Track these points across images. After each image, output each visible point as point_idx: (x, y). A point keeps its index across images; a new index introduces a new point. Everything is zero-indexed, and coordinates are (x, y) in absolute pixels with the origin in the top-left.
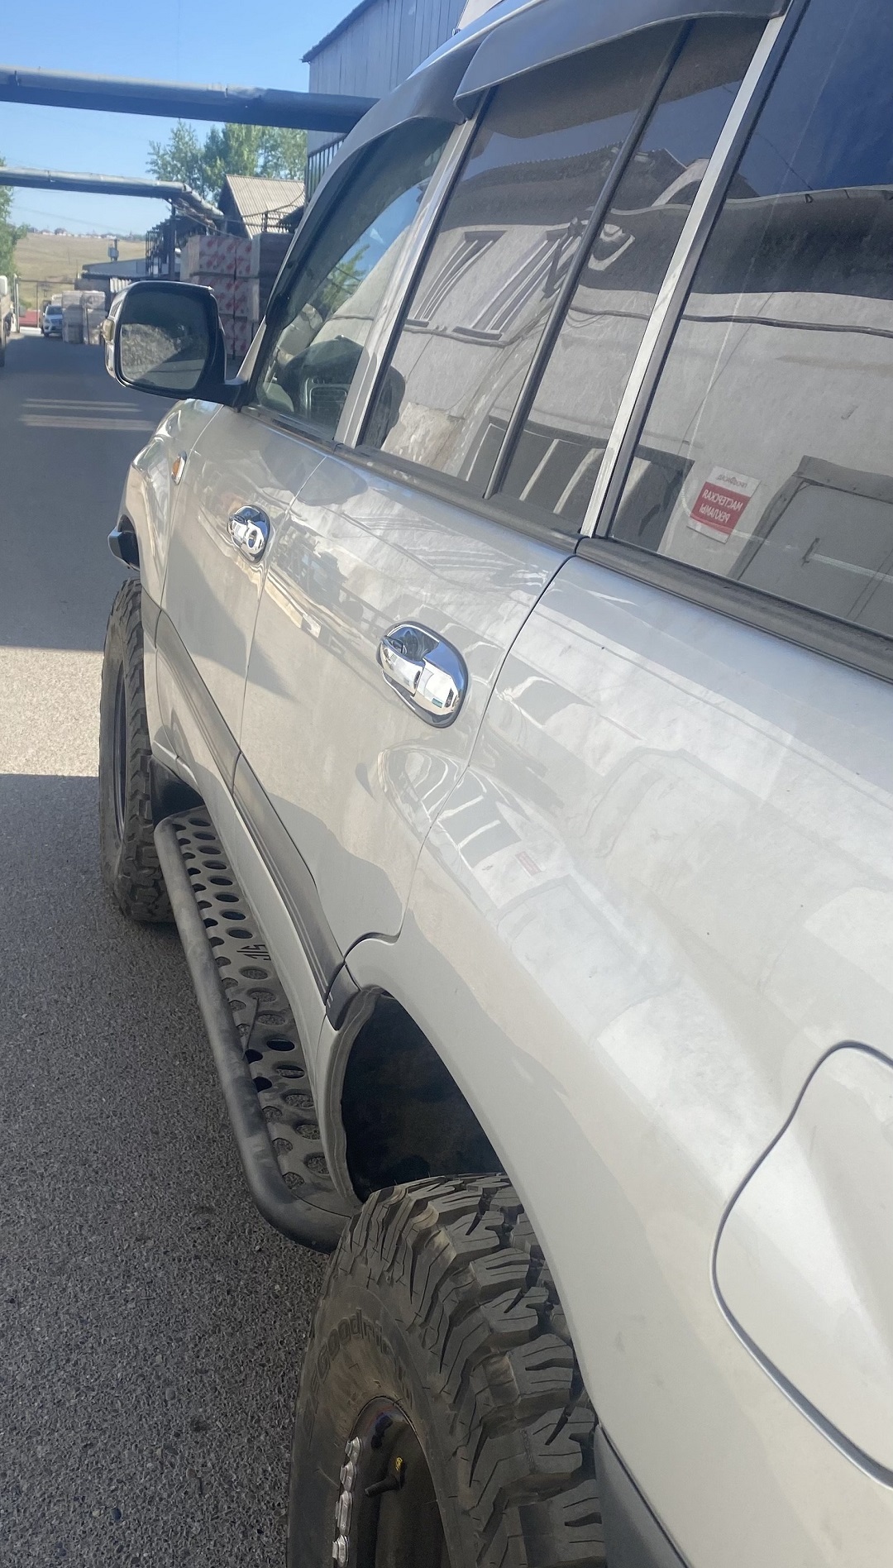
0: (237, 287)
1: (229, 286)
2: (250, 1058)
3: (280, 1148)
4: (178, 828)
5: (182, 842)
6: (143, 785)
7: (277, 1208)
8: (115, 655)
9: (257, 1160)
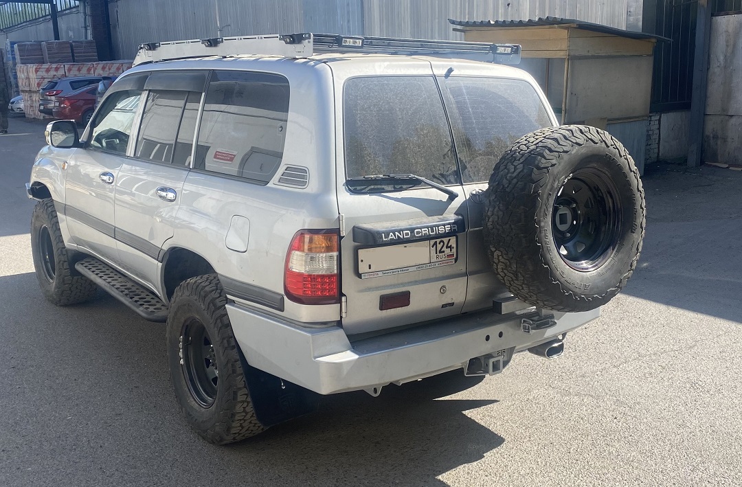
2: (131, 298)
3: (147, 308)
4: (82, 264)
5: (86, 267)
6: (63, 258)
7: (150, 317)
8: (38, 225)
9: (142, 311)
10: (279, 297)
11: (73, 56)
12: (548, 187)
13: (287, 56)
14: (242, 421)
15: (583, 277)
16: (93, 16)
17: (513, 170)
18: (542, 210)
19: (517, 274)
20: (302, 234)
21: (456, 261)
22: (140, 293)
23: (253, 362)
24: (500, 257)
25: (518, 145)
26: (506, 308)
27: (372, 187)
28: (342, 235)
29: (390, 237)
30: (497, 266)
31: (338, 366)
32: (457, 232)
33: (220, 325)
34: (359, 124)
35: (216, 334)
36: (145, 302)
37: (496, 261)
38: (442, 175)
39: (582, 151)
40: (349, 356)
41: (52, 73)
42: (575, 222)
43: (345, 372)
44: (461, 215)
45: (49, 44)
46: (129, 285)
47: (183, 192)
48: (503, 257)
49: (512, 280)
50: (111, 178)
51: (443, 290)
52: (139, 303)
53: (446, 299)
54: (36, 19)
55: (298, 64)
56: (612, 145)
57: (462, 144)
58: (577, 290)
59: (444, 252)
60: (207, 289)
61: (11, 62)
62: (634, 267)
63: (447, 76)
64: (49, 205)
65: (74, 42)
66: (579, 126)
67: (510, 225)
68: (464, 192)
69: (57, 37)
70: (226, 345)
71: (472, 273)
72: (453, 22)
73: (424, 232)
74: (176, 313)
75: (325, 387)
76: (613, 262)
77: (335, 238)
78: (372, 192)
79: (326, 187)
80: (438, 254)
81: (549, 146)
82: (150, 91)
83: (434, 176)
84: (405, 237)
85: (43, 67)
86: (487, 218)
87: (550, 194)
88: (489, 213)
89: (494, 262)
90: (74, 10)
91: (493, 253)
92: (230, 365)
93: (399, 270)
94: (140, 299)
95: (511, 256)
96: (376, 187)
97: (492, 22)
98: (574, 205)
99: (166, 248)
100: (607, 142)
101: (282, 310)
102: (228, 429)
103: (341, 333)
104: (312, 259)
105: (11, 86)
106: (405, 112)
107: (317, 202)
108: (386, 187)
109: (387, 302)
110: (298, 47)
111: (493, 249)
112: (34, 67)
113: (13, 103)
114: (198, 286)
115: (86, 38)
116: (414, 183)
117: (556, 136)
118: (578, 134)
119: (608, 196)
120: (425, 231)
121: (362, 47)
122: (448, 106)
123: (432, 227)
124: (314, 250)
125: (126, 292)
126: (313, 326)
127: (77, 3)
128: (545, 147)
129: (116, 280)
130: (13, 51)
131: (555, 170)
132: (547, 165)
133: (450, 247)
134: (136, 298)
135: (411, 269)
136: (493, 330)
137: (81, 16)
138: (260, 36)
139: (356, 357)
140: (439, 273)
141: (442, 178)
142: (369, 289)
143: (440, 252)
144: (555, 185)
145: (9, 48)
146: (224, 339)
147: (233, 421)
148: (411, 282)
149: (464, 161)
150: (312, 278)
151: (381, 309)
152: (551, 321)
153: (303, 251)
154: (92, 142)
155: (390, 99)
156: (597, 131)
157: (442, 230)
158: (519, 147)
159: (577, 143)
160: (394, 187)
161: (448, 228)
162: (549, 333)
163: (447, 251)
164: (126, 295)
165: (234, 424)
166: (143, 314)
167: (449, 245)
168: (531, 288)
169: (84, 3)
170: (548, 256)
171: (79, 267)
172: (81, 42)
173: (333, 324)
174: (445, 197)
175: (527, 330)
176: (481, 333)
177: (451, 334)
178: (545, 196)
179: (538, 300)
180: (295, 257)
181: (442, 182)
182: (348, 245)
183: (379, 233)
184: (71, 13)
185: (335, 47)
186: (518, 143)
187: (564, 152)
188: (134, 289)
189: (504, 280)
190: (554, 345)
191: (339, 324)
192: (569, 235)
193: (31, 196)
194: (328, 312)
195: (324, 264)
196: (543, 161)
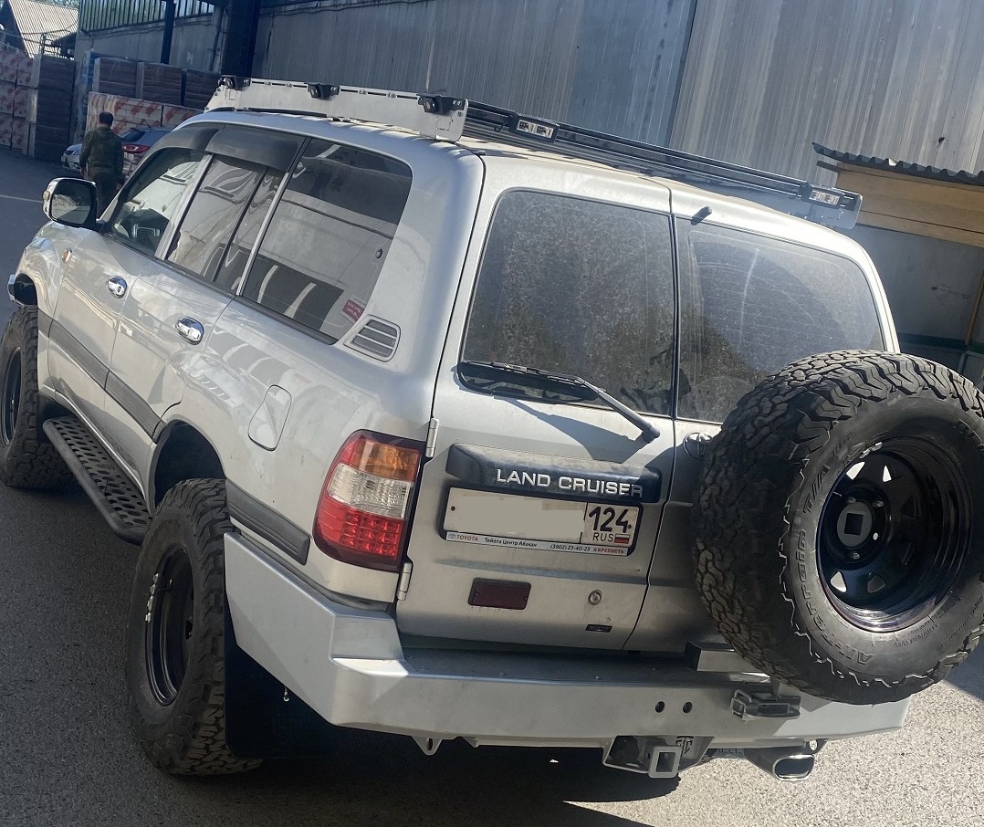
0: (17, 93)
1: (10, 91)
2: (106, 494)
3: (123, 516)
4: (55, 423)
5: (59, 429)
6: (31, 408)
7: (123, 531)
8: (9, 345)
9: (114, 519)
10: (304, 538)
11: (183, 94)
12: (826, 455)
13: (423, 133)
14: (209, 742)
15: (861, 638)
16: (231, 36)
17: (768, 411)
18: (804, 495)
19: (732, 602)
20: (362, 437)
21: (631, 550)
22: (124, 490)
23: (244, 642)
24: (710, 564)
25: (793, 368)
26: (709, 661)
27: (504, 384)
28: (427, 455)
29: (511, 479)
30: (703, 578)
31: (369, 680)
32: (641, 500)
33: (211, 566)
34: (508, 271)
35: (202, 581)
36: (126, 506)
37: (702, 569)
38: (639, 392)
39: (910, 405)
40: (394, 669)
41: (141, 115)
42: (876, 536)
43: (377, 695)
44: (660, 473)
45: (149, 67)
46: (113, 473)
47: (214, 331)
48: (714, 564)
49: (724, 612)
50: (123, 289)
51: (595, 598)
52: (115, 505)
53: (599, 616)
54: (143, 24)
55: (434, 148)
56: (974, 408)
57: (693, 347)
58: (843, 660)
59: (610, 530)
60: (209, 502)
61: (84, 86)
62: (971, 647)
63: (696, 220)
64: (32, 316)
65: (189, 71)
66: (916, 358)
67: (737, 509)
68: (673, 432)
69: (165, 58)
70: (212, 603)
71: (658, 582)
72: (821, 150)
73: (575, 484)
74: (156, 533)
75: (338, 712)
76: (927, 628)
77: (416, 457)
78: (499, 393)
79: (421, 365)
80: (598, 530)
81: (846, 381)
82: (215, 157)
83: (623, 392)
84: (539, 484)
85: (130, 102)
86: (702, 488)
87: (826, 470)
88: (708, 480)
89: (698, 570)
90: (204, 19)
91: (699, 553)
92: (209, 639)
93: (519, 541)
94: (120, 499)
95: (727, 565)
96: (510, 386)
97: (892, 163)
98: (880, 504)
99: (166, 419)
100: (965, 399)
101: (303, 561)
102: (185, 748)
103: (389, 625)
104: (370, 485)
105: (76, 125)
106: (598, 267)
107: (399, 388)
108: (529, 391)
109: (484, 593)
110: (442, 120)
111: (701, 546)
112: (116, 101)
113: (70, 152)
114: (196, 494)
115: (211, 69)
116: (584, 396)
117: (865, 365)
118: (909, 372)
119: (951, 501)
120: (579, 483)
121: (550, 141)
122: (682, 273)
123: (594, 480)
124: (376, 470)
125: (104, 483)
126: (346, 601)
127: (212, 7)
128: (838, 382)
129: (97, 461)
130: (91, 68)
131: (847, 427)
132: (831, 415)
133: (626, 525)
134: (114, 497)
135: (540, 545)
136: (676, 696)
137: (214, 30)
138: (392, 92)
139: (403, 673)
140: (594, 565)
141: (639, 398)
142: (458, 562)
143: (604, 528)
144: (841, 455)
145: (87, 63)
146: (211, 591)
147: (194, 737)
148: (538, 569)
149: (689, 377)
150: (360, 518)
151: (472, 602)
152: (792, 709)
153: (356, 467)
154: (117, 226)
155: (577, 239)
156: (951, 376)
157: (611, 488)
158: (792, 373)
159: (902, 388)
160: (544, 395)
161: (624, 488)
162: (788, 729)
163: (618, 530)
164: (101, 487)
165: (195, 743)
166: (114, 525)
167: (623, 520)
168: (753, 633)
169: (222, 10)
170: (797, 582)
171: (48, 428)
172: (201, 75)
173: (380, 607)
174: (634, 433)
175: (739, 712)
176: (649, 694)
177: (590, 680)
178: (815, 471)
179: (764, 659)
180: (342, 476)
181: (637, 405)
182: (434, 474)
183: (493, 467)
184: (198, 23)
185: (505, 133)
186: (795, 365)
187: (872, 398)
188: (117, 481)
189: (710, 608)
190: (792, 757)
191: (390, 609)
192: (856, 556)
193: (12, 297)
194: (375, 584)
195: (387, 498)
196: (827, 405)
